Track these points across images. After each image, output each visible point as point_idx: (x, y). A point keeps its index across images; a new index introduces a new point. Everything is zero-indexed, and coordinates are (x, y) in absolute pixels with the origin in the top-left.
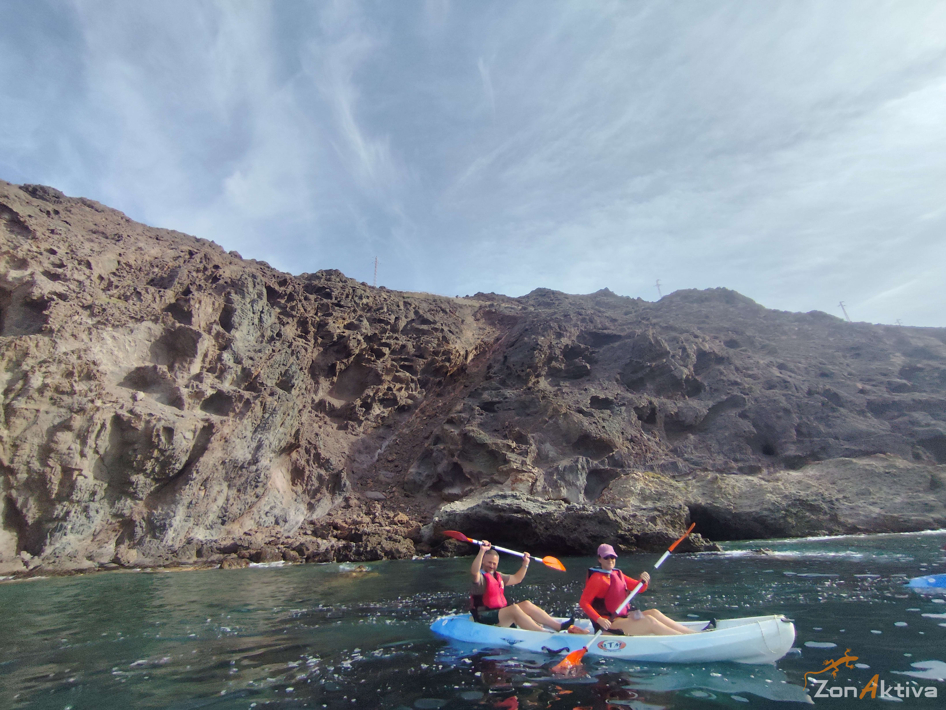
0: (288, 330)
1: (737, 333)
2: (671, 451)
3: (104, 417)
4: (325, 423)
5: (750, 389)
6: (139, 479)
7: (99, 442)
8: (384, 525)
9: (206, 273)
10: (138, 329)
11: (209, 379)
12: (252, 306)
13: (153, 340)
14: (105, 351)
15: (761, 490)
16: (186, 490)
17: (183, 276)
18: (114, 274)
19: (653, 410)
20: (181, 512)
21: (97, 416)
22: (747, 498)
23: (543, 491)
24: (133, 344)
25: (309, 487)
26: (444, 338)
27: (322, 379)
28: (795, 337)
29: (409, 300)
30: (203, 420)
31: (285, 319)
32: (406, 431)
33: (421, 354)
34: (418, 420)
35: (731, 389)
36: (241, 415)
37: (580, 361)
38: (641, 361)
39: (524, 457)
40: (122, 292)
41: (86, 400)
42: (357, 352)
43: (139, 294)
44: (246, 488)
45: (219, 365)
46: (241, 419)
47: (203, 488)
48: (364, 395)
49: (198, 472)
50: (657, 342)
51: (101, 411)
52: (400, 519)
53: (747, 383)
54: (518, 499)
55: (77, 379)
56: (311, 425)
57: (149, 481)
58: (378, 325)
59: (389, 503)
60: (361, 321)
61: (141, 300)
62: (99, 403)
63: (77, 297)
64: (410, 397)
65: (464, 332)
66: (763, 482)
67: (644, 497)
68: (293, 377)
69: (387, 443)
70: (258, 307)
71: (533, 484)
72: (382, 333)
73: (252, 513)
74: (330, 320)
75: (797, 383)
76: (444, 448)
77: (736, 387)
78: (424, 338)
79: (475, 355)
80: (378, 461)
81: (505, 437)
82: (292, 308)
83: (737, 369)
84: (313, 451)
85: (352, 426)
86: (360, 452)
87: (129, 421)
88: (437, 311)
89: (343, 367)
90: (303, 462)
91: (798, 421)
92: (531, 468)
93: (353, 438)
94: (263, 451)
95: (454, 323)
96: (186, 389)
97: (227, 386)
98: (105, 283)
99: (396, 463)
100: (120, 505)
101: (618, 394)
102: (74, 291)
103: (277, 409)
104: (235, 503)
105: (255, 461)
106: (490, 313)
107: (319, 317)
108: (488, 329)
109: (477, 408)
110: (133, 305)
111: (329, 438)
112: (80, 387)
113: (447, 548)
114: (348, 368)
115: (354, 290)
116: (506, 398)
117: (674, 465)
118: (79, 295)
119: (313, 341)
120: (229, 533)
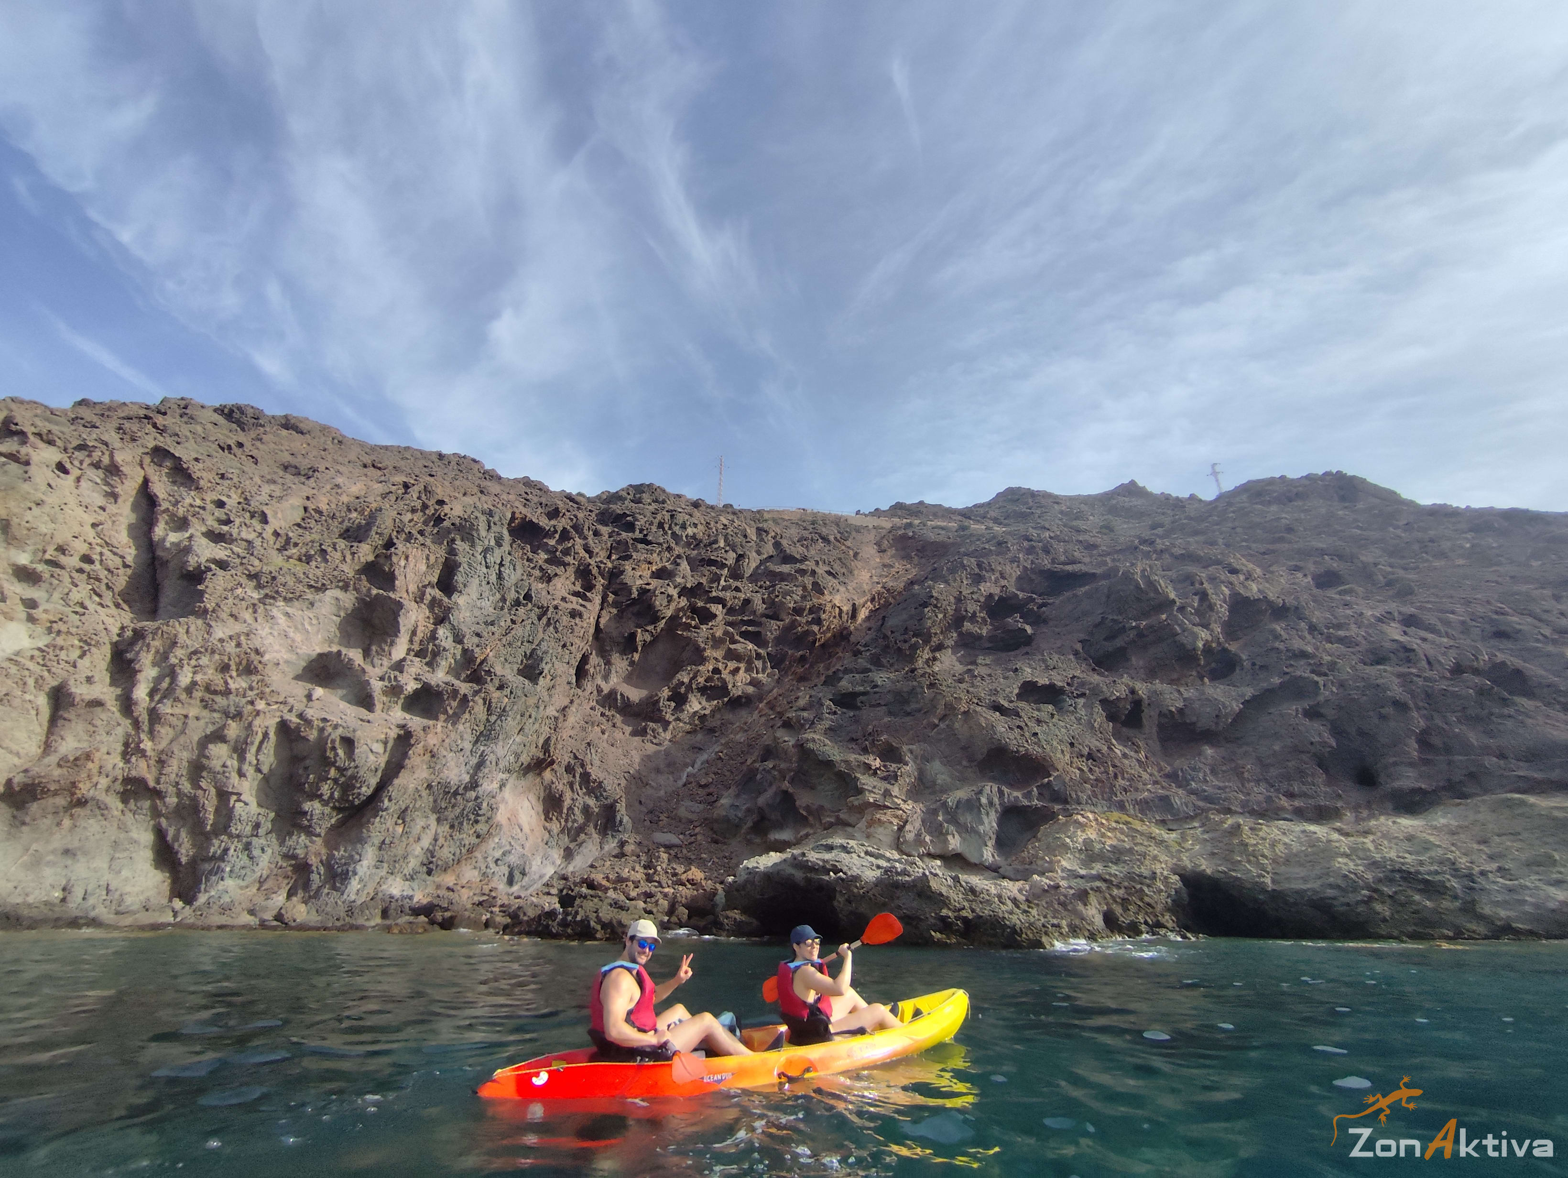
0: (559, 585)
1: (1340, 557)
2: (1167, 776)
3: (266, 724)
4: (614, 726)
5: (1332, 666)
6: (313, 807)
7: (261, 757)
8: (665, 885)
9: (427, 512)
10: (320, 601)
11: (416, 666)
12: (485, 558)
13: (342, 614)
14: (276, 633)
15: (1327, 851)
16: (376, 824)
17: (386, 523)
18: (299, 525)
19: (1137, 704)
20: (369, 856)
21: (257, 722)
22: (1301, 865)
23: (915, 840)
24: (314, 622)
25: (570, 824)
26: (816, 585)
27: (616, 658)
28: (1461, 562)
29: (765, 526)
30: (399, 726)
31: (551, 570)
32: (741, 737)
33: (775, 613)
34: (763, 719)
35: (1291, 665)
36: (454, 719)
37: (1015, 621)
38: (1120, 618)
39: (889, 783)
40: (304, 550)
41: (244, 700)
42: (669, 613)
43: (323, 552)
44: (461, 823)
45: (430, 647)
46: (454, 724)
47: (400, 821)
48: (675, 681)
49: (390, 800)
50: (1151, 584)
51: (262, 715)
52: (690, 877)
53: (1328, 652)
54: (849, 853)
55: (234, 674)
56: (584, 729)
57: (327, 810)
58: (706, 570)
59: (685, 851)
60: (678, 565)
61: (326, 561)
62: (261, 705)
63: (242, 564)
64: (754, 683)
65: (856, 572)
66: (1335, 836)
67: (1089, 854)
68: (542, 659)
69: (705, 757)
70: (494, 558)
71: (901, 828)
72: (712, 581)
73: (474, 860)
74: (628, 566)
75: (1431, 653)
76: (774, 767)
77: (1302, 662)
78: (781, 586)
79: (871, 611)
80: (685, 785)
81: (865, 751)
82: (566, 552)
83: (1312, 628)
84: (579, 770)
85: (653, 730)
86: (658, 771)
87: (298, 727)
88: (812, 540)
89: (648, 638)
90: (560, 786)
91: (1422, 723)
92: (899, 801)
93: (650, 748)
94: (486, 771)
95: (840, 559)
96: (381, 683)
97: (439, 677)
98: (281, 540)
99: (711, 790)
100: (291, 843)
101: (1074, 677)
102: (239, 556)
103: (508, 709)
104: (446, 844)
105: (474, 785)
106: (904, 537)
107: (612, 562)
108: (898, 566)
109: (828, 702)
110: (316, 570)
111: (613, 749)
112: (238, 683)
113: (722, 924)
114: (655, 639)
115: (672, 516)
116: (876, 686)
117: (1165, 802)
118: (244, 561)
119: (598, 600)
120: (438, 887)
